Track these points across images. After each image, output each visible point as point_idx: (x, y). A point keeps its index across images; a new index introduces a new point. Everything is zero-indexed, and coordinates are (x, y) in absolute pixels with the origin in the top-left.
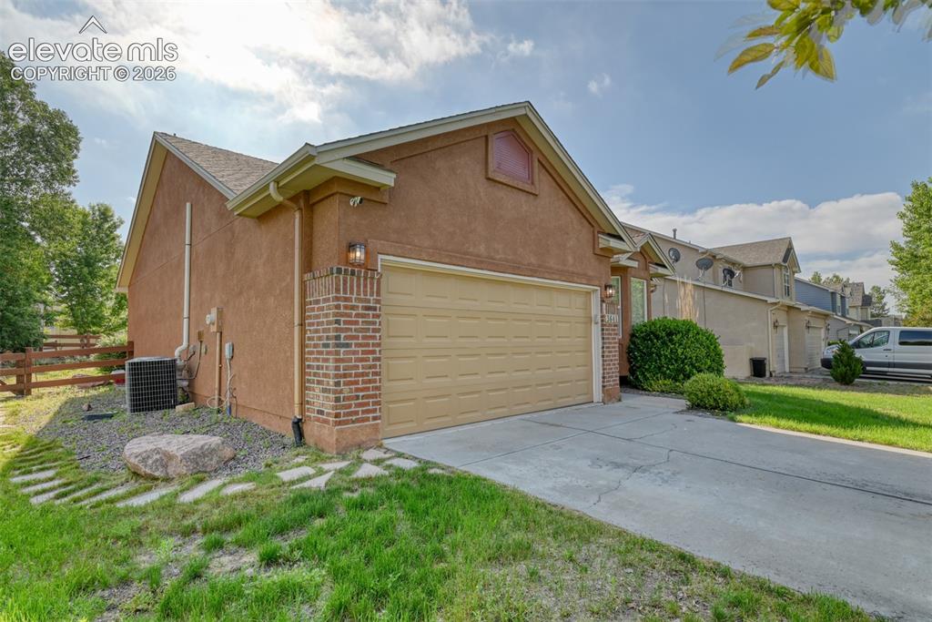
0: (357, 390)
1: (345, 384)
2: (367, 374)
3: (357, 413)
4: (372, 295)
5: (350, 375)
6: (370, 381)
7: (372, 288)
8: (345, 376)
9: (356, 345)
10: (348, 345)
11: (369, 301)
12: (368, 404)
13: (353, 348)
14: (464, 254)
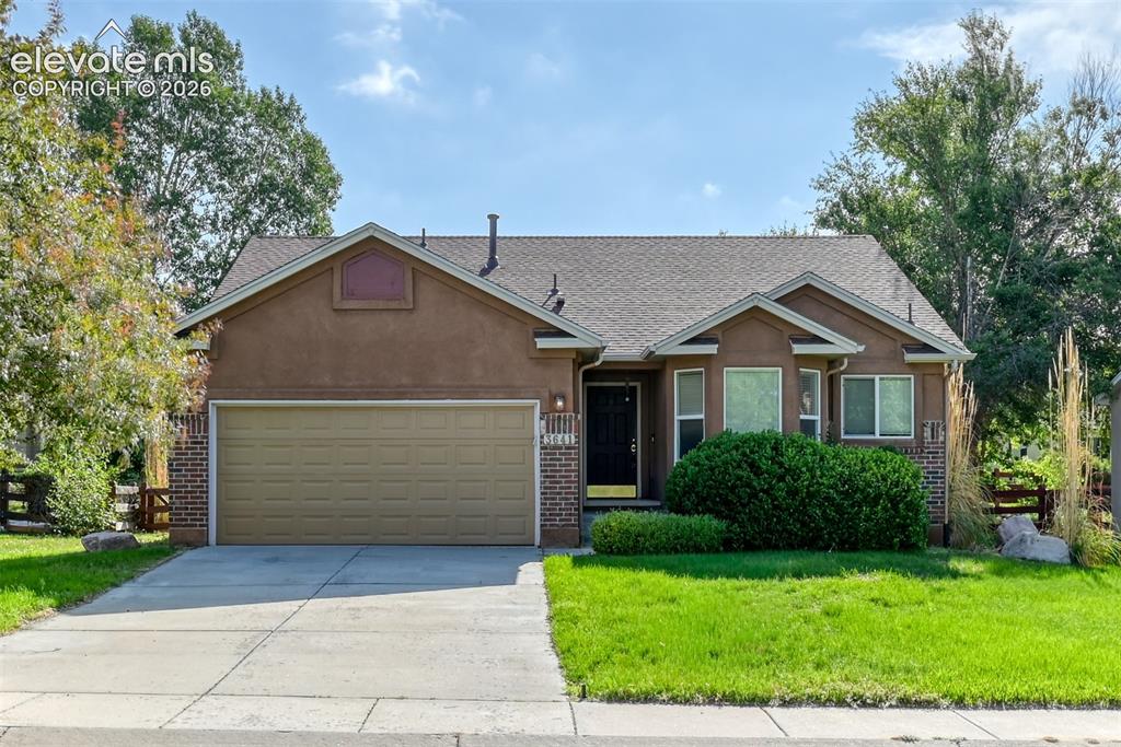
0: (186, 503)
1: (176, 498)
2: (196, 492)
3: (186, 520)
4: (199, 432)
5: (181, 492)
6: (198, 498)
7: (199, 428)
8: (176, 492)
9: (186, 470)
10: (180, 470)
11: (197, 437)
12: (196, 514)
13: (184, 472)
14: (304, 387)
